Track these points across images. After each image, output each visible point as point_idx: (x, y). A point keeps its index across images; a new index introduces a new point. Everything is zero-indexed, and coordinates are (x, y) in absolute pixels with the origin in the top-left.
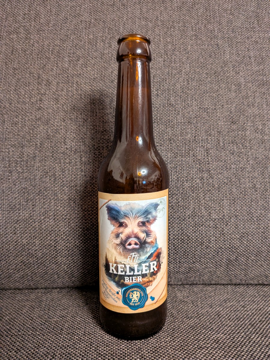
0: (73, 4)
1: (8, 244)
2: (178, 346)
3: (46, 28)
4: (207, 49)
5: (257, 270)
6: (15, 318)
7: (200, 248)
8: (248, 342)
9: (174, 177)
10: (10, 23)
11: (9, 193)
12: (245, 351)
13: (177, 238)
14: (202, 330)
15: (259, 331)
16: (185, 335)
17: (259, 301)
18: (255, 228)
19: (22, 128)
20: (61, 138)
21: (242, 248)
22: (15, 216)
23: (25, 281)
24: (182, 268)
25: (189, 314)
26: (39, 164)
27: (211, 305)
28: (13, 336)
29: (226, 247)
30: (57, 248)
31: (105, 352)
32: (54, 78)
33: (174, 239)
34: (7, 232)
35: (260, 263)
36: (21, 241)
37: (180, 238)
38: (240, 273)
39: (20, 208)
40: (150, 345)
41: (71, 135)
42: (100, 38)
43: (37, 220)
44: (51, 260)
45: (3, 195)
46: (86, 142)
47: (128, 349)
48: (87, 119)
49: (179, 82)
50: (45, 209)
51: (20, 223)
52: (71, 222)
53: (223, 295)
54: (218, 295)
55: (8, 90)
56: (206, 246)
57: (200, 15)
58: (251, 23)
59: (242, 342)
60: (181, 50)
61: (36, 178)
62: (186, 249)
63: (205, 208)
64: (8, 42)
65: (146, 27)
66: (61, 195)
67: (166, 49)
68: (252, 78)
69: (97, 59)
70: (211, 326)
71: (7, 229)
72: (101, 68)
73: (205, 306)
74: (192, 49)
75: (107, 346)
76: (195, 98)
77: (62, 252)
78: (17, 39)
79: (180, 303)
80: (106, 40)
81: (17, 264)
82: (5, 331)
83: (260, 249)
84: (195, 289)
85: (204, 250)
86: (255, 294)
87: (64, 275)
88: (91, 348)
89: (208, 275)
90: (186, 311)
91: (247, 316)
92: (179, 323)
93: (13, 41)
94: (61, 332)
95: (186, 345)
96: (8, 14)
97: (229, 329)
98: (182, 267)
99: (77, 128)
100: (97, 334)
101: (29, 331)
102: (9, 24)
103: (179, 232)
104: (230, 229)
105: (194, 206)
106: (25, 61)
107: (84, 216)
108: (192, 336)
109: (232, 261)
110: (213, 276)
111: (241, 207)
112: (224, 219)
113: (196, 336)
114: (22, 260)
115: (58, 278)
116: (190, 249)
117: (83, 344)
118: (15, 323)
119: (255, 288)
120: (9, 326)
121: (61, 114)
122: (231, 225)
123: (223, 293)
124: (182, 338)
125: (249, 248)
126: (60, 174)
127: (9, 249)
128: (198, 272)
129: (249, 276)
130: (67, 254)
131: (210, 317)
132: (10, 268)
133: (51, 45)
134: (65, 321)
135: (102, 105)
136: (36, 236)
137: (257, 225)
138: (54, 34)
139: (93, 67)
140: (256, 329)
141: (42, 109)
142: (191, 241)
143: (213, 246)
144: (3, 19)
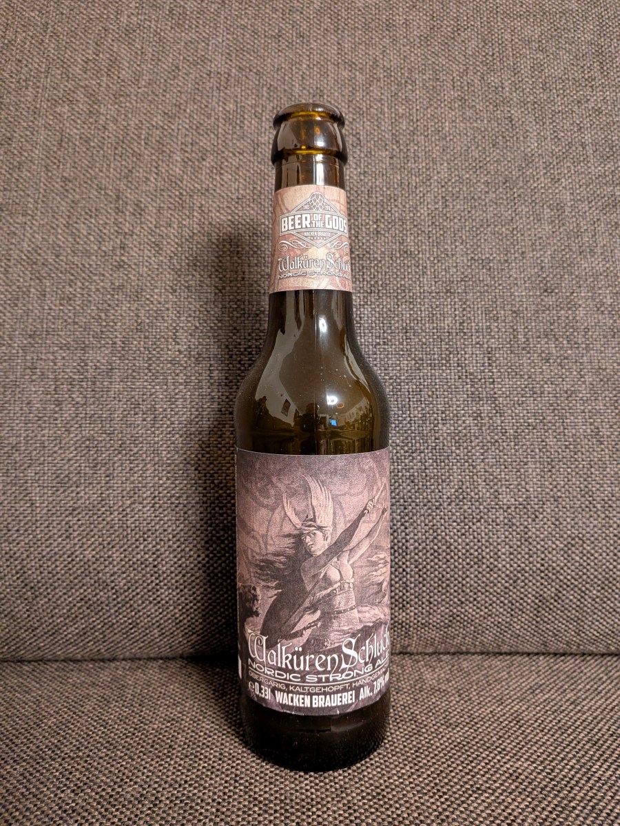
0: (191, 37)
1: (53, 559)
2: (427, 785)
3: (132, 90)
4: (486, 130)
5: (605, 620)
6: (69, 722)
7: (476, 570)
8: (585, 778)
9: (416, 412)
10: (56, 81)
11: (56, 448)
12: (578, 798)
13: (424, 548)
14: (481, 753)
15: (611, 755)
16: (443, 763)
17: (609, 690)
18: (600, 525)
19: (83, 309)
20: (167, 328)
21: (569, 571)
22: (70, 498)
23: (88, 642)
24: (434, 616)
25: (452, 717)
26: (121, 386)
27: (501, 699)
28: (67, 760)
29: (534, 568)
30: (159, 570)
31: (267, 796)
32: (152, 199)
33: (417, 551)
34: (51, 533)
35: (612, 605)
36: (81, 554)
37: (431, 549)
38: (567, 628)
39: (78, 482)
40: (365, 782)
41: (189, 322)
42: (250, 109)
43: (115, 508)
44: (147, 596)
45: (42, 452)
46: (220, 337)
47: (317, 790)
48: (224, 288)
49: (426, 203)
50: (133, 483)
51: (79, 513)
52: (190, 512)
53: (527, 677)
54: (517, 677)
55: (51, 227)
56: (488, 567)
57: (471, 53)
58: (585, 67)
59: (571, 779)
60: (430, 132)
61: (112, 416)
62: (444, 573)
63: (485, 481)
64: (51, 123)
65: (350, 83)
66: (169, 453)
67: (397, 131)
68: (588, 192)
69: (245, 155)
70: (501, 744)
71: (51, 528)
72: (253, 174)
73: (487, 701)
74: (454, 129)
75: (271, 783)
76: (461, 237)
77: (169, 578)
78: (70, 114)
79: (430, 693)
80: (264, 114)
81: (72, 605)
82: (49, 749)
83: (611, 573)
84: (465, 664)
85: (483, 576)
86: (601, 676)
87: (175, 629)
88: (235, 787)
89: (495, 632)
90: (445, 711)
91: (581, 723)
92: (429, 735)
93: (62, 119)
94: (169, 752)
95: (446, 784)
96: (51, 61)
97: (541, 751)
98: (435, 614)
99: (201, 306)
100: (248, 759)
101: (99, 750)
102: (52, 84)
103: (427, 534)
104: (543, 528)
105: (460, 477)
106: (87, 163)
107: (217, 499)
108: (458, 765)
109: (547, 601)
110: (505, 634)
111: (566, 479)
112: (529, 506)
113: (468, 764)
114: (82, 596)
115: (160, 636)
116: (452, 573)
117: (218, 779)
118: (70, 731)
119: (601, 662)
120: (56, 739)
121: (168, 276)
122: (545, 519)
123: (527, 672)
124: (436, 769)
125: (585, 570)
126: (165, 406)
127: (54, 572)
128: (471, 625)
129: (587, 635)
130: (182, 581)
131: (499, 725)
132: (56, 613)
133: (144, 127)
134: (177, 729)
135: (255, 256)
136: (114, 543)
137: (603, 519)
138: (151, 102)
139: (235, 172)
140: (604, 752)
141: (126, 266)
142: (455, 554)
143: (504, 566)
144: (41, 72)
